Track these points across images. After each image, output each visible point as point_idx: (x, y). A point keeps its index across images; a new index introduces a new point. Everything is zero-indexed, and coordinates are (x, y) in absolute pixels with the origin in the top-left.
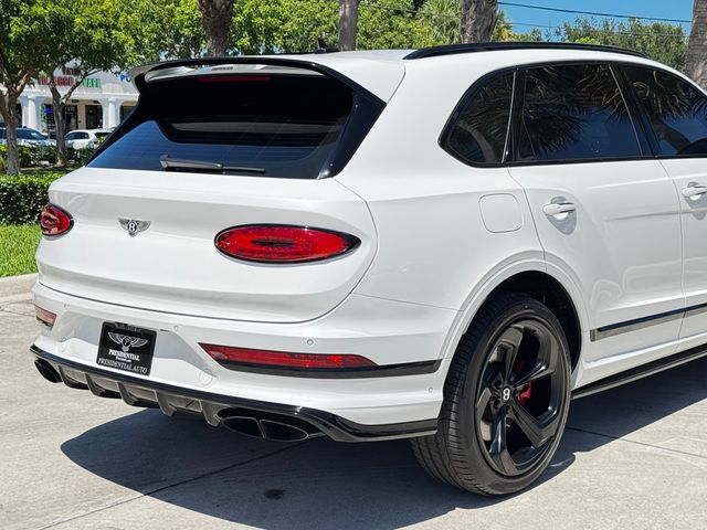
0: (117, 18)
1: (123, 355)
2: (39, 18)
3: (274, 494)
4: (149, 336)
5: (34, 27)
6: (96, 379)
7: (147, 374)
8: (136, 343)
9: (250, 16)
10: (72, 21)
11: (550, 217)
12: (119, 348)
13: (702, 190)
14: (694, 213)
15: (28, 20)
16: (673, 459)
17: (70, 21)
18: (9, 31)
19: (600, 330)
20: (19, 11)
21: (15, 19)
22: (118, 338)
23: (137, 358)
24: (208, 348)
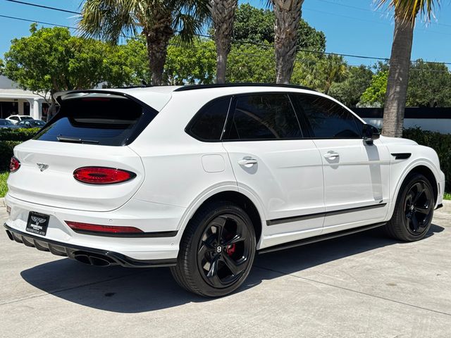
0: (126, 59)
1: (35, 227)
2: (85, 60)
3: (109, 295)
4: (47, 217)
5: (81, 64)
6: (26, 238)
7: (45, 235)
8: (42, 221)
9: (200, 58)
10: (102, 61)
11: (242, 166)
12: (35, 223)
13: (336, 155)
14: (331, 166)
15: (79, 60)
16: (308, 284)
17: (101, 61)
18: (69, 66)
19: (272, 221)
20: (74, 56)
21: (72, 60)
22: (34, 219)
23: (41, 228)
24: (68, 223)
